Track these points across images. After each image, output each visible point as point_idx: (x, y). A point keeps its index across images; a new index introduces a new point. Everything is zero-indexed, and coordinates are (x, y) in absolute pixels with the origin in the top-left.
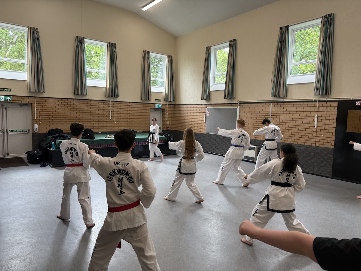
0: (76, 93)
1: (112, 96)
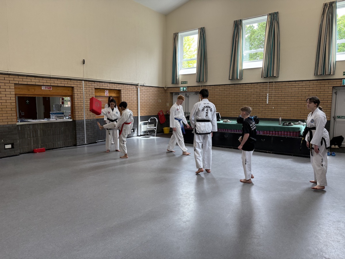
1: (267, 76)
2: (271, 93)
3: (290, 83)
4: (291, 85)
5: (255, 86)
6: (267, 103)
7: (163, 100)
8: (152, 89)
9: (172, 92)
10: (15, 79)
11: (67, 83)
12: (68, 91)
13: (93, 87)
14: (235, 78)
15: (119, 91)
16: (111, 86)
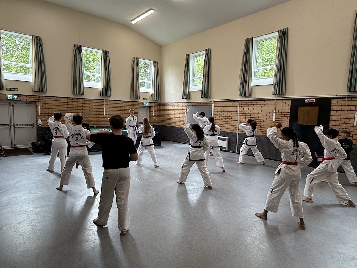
0: (74, 93)
1: (106, 95)
2: (106, 108)
4: (118, 103)
6: (104, 115)
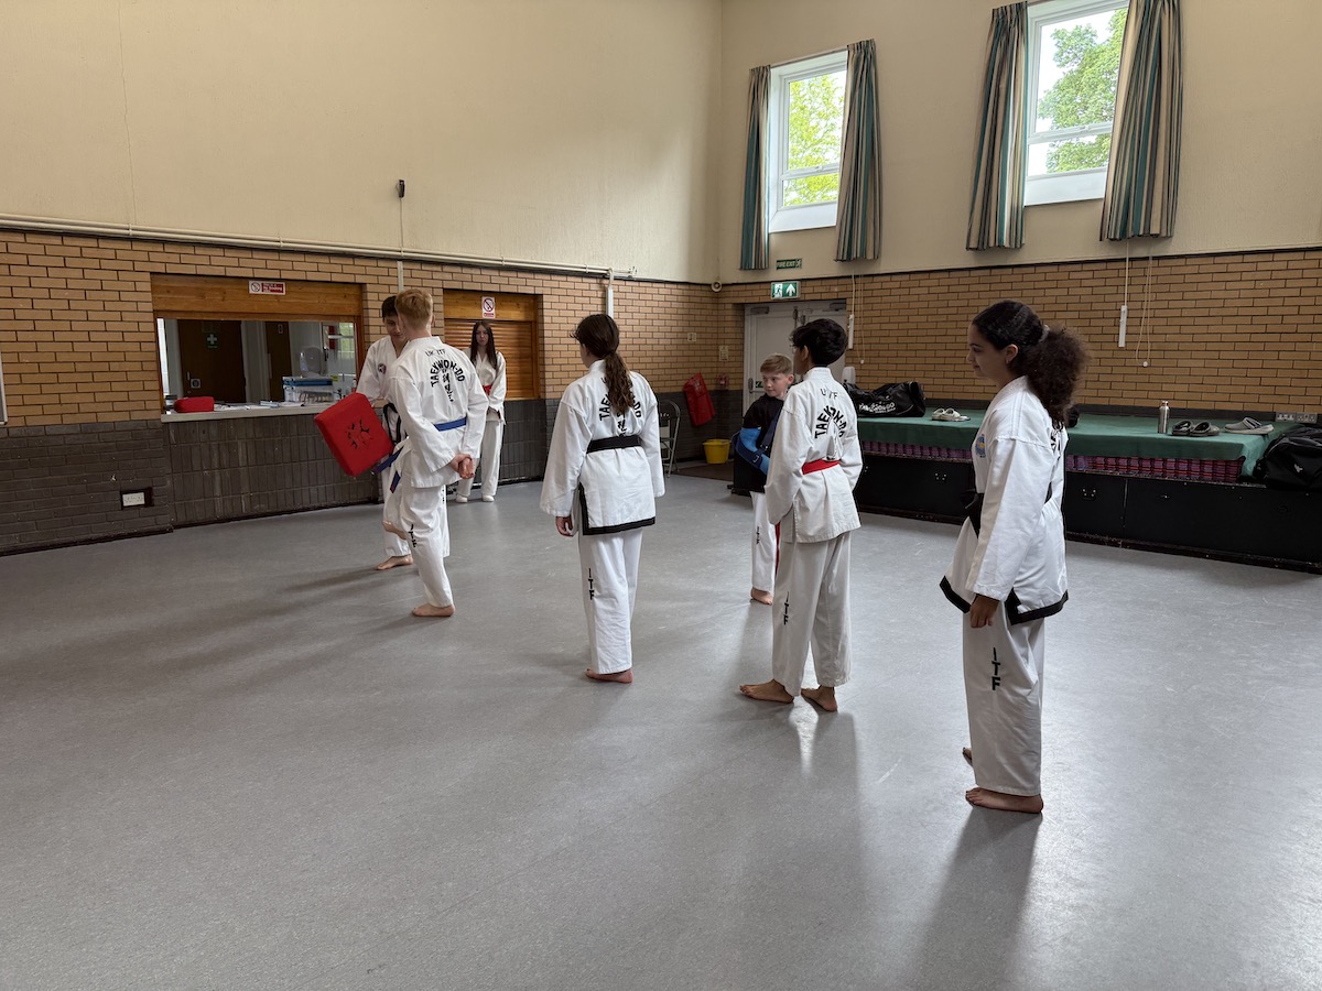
1: (1124, 235)
2: (1138, 305)
3: (1218, 260)
4: (1222, 268)
5: (1073, 276)
6: (1122, 344)
7: (704, 336)
8: (663, 289)
9: (743, 301)
10: (153, 257)
11: (338, 269)
12: (344, 301)
13: (439, 284)
14: (992, 244)
15: (535, 301)
16: (505, 281)
